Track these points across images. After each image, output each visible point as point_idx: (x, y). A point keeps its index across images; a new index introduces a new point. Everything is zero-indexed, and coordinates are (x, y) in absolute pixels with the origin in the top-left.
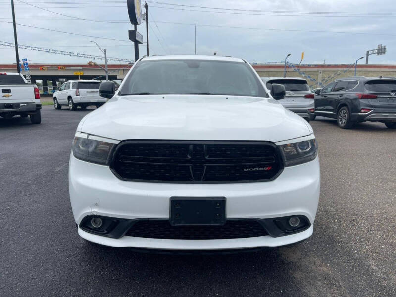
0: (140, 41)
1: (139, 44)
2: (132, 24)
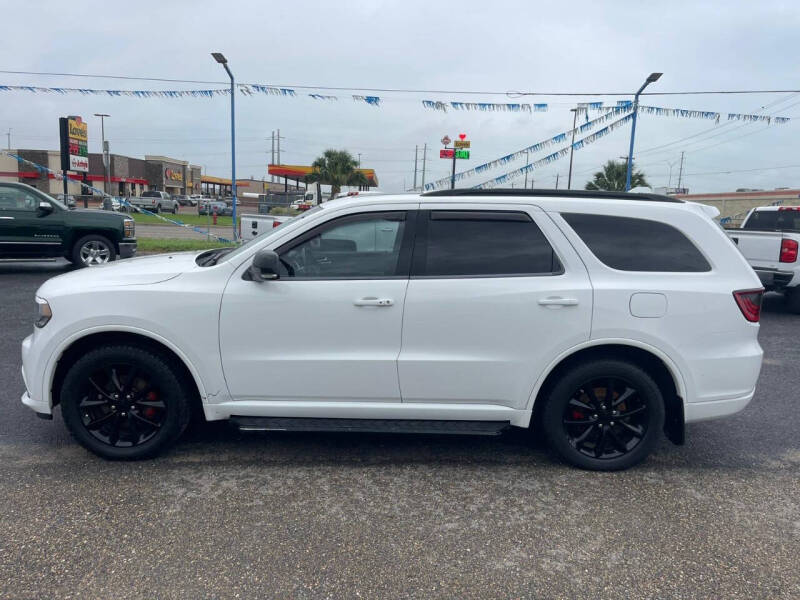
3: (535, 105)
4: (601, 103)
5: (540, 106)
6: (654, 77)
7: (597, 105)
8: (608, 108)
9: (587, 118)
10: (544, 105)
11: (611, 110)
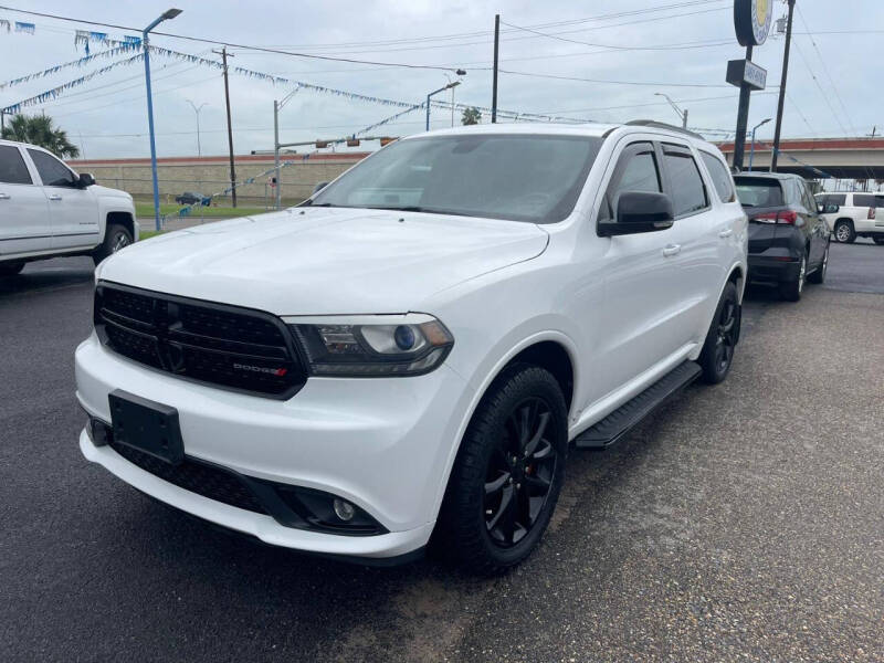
0: (758, 84)
1: (752, 92)
2: (742, 44)
3: (17, 23)
4: (105, 35)
5: (23, 25)
6: (171, 14)
7: (101, 36)
8: (114, 42)
9: (87, 49)
10: (32, 26)
11: (117, 45)
